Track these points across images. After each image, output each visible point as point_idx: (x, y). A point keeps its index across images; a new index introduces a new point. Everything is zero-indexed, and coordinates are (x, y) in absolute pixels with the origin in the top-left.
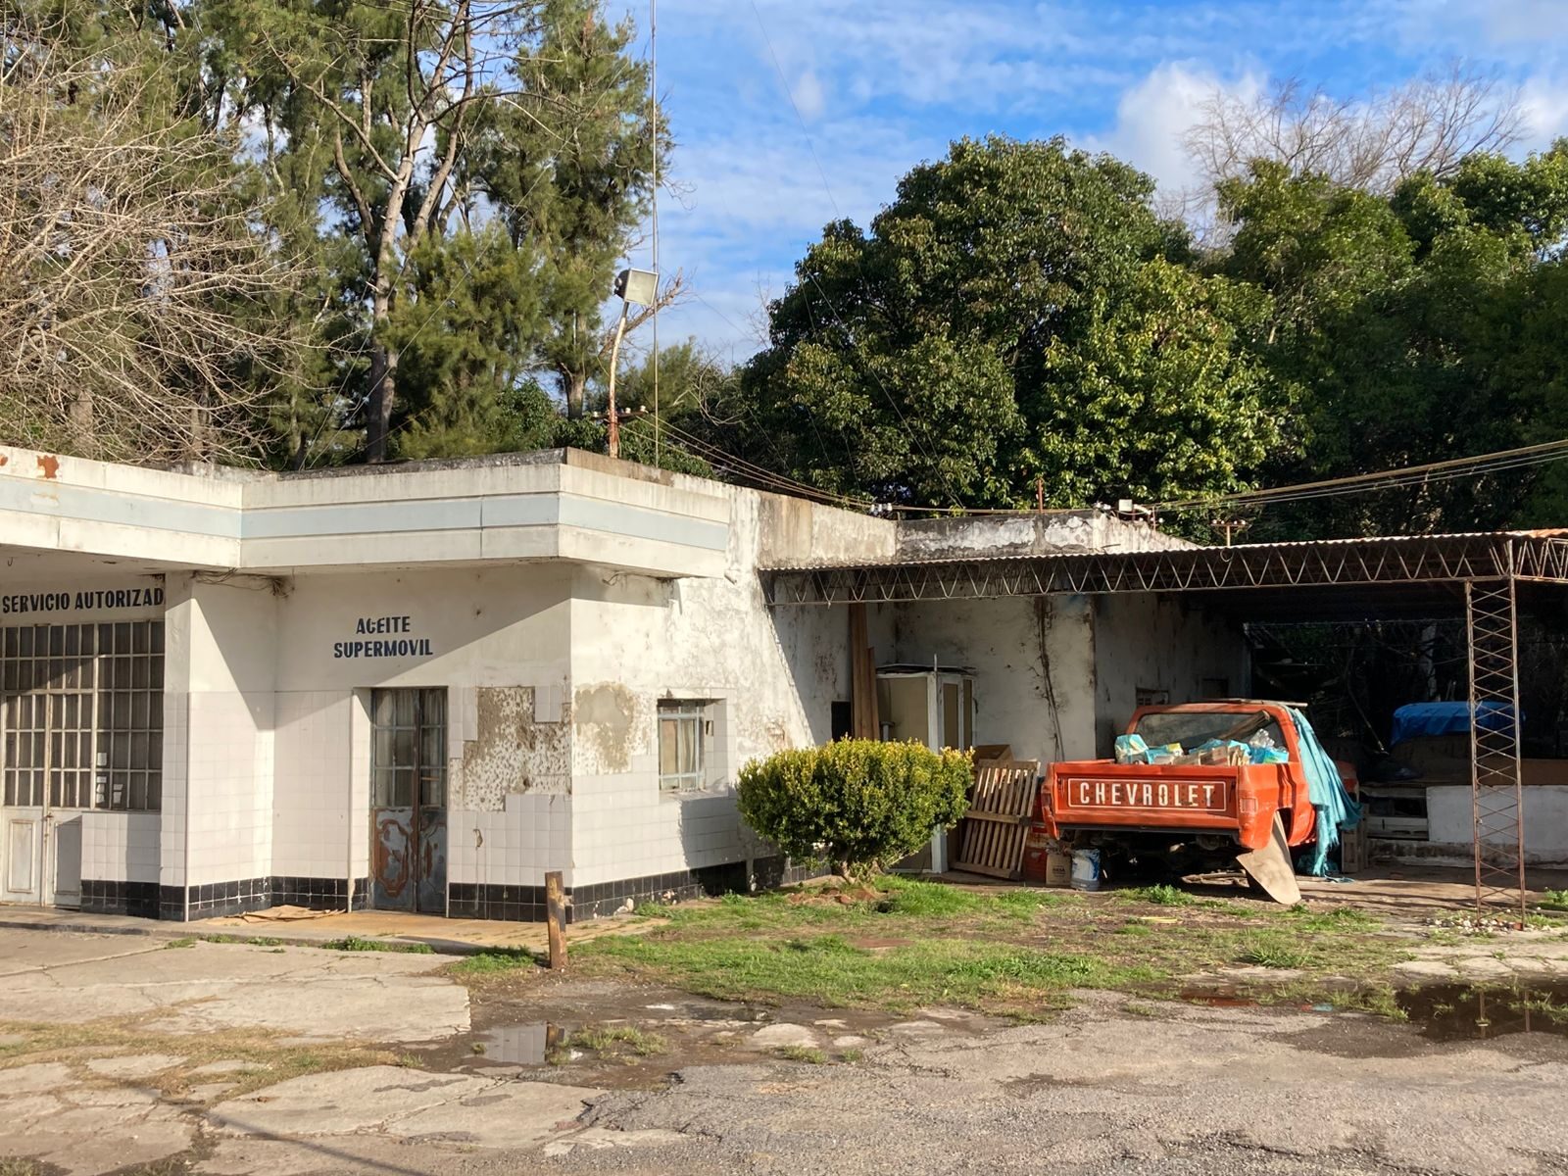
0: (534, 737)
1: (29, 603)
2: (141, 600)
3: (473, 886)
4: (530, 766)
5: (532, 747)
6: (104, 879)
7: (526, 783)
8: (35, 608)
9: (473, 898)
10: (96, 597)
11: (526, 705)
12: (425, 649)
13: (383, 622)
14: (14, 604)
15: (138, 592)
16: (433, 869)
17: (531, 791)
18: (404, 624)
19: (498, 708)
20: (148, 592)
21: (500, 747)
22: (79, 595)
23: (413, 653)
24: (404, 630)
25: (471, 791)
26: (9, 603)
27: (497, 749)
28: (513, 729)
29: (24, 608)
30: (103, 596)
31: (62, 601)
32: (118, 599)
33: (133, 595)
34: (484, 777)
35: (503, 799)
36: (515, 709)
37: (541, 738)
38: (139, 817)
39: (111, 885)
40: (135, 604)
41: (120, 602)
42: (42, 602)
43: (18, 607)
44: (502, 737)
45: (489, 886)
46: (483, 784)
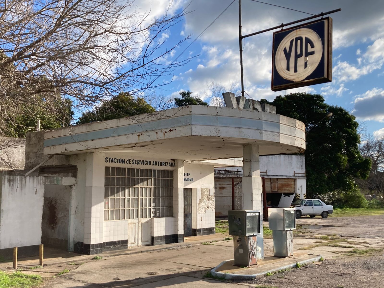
0: (209, 198)
1: (140, 162)
2: (168, 165)
3: (201, 229)
4: (209, 204)
5: (209, 200)
6: (160, 236)
7: (208, 208)
8: (142, 164)
9: (201, 231)
10: (158, 163)
11: (208, 192)
12: (192, 180)
13: (185, 174)
14: (135, 162)
15: (168, 163)
16: (187, 227)
17: (209, 209)
18: (189, 175)
19: (204, 193)
20: (170, 163)
21: (204, 200)
22: (154, 162)
23: (190, 181)
24: (189, 176)
25: (200, 209)
26: (134, 162)
27: (204, 201)
28: (206, 197)
29: (138, 163)
30: (160, 163)
31: (149, 163)
32: (163, 164)
33: (166, 164)
34: (202, 207)
35: (205, 211)
36: (206, 193)
37: (210, 198)
38: (168, 218)
39: (161, 237)
40: (167, 166)
41: (163, 165)
42: (143, 162)
43: (137, 163)
44: (205, 198)
45: (203, 229)
46: (202, 208)
